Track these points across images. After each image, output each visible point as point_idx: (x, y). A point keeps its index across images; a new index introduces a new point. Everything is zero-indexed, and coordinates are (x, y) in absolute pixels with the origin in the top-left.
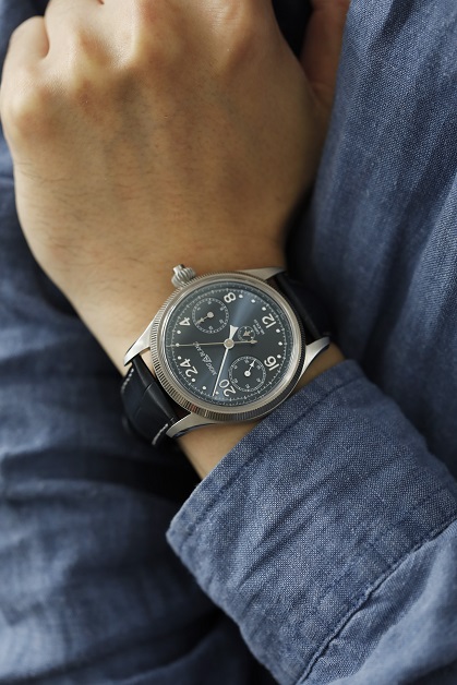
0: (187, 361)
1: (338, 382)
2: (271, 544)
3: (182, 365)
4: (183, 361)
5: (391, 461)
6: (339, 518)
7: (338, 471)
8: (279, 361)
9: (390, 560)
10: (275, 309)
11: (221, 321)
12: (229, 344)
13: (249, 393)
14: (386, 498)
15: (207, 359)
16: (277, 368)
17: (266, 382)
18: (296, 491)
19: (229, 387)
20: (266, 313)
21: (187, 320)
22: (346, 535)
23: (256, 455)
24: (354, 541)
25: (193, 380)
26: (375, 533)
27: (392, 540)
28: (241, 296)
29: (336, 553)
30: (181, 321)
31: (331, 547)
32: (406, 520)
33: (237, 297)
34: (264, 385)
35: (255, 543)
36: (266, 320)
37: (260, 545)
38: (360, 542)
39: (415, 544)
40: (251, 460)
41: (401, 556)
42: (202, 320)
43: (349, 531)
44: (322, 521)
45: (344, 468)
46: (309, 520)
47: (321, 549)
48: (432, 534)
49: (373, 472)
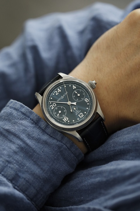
0: (60, 91)
1: (68, 145)
2: (4, 132)
3: (58, 89)
4: (60, 89)
5: (42, 169)
6: (15, 153)
7: (33, 149)
8: (67, 121)
9: (3, 173)
10: (86, 116)
11: (77, 99)
12: (69, 103)
13: (53, 114)
14: (26, 168)
15: (62, 97)
16: (64, 122)
17: (58, 119)
18: (23, 136)
19: (53, 106)
20: (84, 114)
21: (75, 87)
22: (9, 156)
23: (34, 122)
24: (7, 159)
25: (54, 94)
26: (12, 166)
27: (10, 172)
28: (88, 104)
29: (3, 154)
30: (74, 86)
31: (5, 152)
32: (20, 177)
33: (88, 103)
34: (57, 119)
35: (4, 127)
36: (81, 114)
37: (3, 129)
38: (7, 161)
39: (11, 181)
40: (32, 120)
41: (5, 177)
42: (76, 92)
43: (11, 157)
44: (14, 147)
45: (34, 151)
46: (14, 143)
47: (4, 149)
48: (16, 187)
49: (36, 163)
